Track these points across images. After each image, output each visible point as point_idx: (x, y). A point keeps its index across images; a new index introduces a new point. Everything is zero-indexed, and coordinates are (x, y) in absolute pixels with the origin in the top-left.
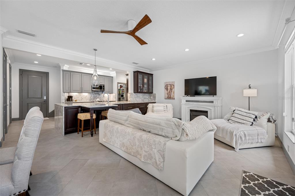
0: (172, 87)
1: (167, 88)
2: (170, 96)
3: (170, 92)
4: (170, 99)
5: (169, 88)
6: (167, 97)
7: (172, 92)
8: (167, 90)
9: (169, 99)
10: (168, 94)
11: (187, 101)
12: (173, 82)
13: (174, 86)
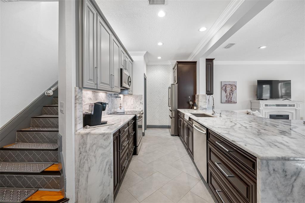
0: (234, 88)
1: (226, 89)
2: (230, 100)
3: (230, 94)
4: (230, 103)
5: (228, 89)
6: (226, 101)
7: (233, 94)
8: (226, 92)
9: (228, 103)
10: (227, 96)
11: (266, 105)
12: (234, 82)
13: (236, 87)
